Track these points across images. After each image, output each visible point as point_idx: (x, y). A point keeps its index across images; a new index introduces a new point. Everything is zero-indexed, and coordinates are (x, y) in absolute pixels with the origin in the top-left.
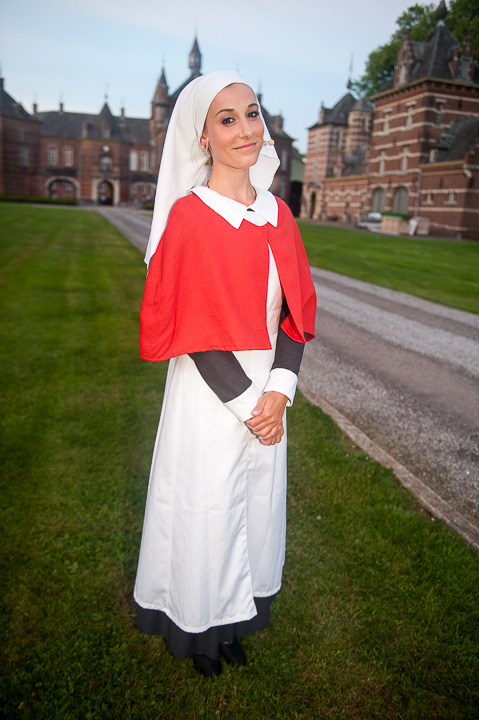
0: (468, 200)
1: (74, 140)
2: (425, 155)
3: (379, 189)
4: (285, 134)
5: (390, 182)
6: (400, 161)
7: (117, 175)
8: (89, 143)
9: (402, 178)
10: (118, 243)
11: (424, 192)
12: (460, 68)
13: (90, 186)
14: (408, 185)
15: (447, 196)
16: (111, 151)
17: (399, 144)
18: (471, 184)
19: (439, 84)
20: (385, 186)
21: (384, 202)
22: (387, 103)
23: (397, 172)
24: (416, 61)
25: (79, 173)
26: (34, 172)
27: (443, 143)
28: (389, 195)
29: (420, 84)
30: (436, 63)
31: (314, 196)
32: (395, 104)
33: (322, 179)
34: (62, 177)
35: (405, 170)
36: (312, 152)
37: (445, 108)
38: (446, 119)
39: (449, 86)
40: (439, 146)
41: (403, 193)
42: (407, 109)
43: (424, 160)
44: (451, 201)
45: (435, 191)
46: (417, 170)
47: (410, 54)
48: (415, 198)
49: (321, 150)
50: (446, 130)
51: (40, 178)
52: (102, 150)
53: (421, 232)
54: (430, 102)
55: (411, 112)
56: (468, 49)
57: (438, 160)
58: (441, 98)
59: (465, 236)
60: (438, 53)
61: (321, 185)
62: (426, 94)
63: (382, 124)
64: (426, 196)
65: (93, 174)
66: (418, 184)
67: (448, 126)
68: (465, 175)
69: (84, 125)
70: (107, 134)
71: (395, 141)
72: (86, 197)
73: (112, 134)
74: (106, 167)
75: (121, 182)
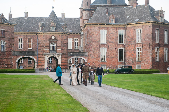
1: (33, 34)
7: (60, 53)
8: (42, 35)
10: (59, 93)
13: (43, 60)
16: (55, 39)
25: (36, 53)
26: (9, 55)
34: (25, 56)
51: (13, 57)
52: (51, 39)
65: (45, 53)
69: (40, 25)
70: (53, 29)
72: (40, 67)
73: (56, 29)
74: (53, 49)
75: (62, 57)
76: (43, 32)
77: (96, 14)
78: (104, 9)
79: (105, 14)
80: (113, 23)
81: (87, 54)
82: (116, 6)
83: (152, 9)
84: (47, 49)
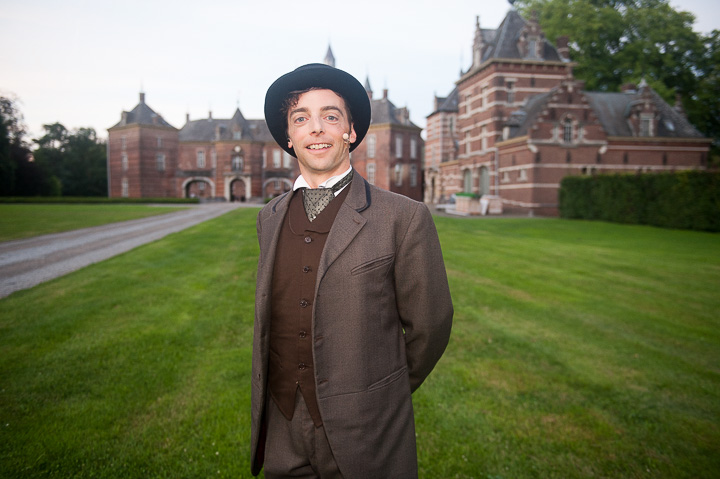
0: (537, 175)
1: (208, 144)
2: (499, 133)
3: (467, 171)
4: (412, 123)
5: (475, 163)
6: (480, 141)
7: (249, 173)
8: (221, 144)
9: (483, 157)
11: (502, 170)
12: (529, 47)
13: (223, 184)
14: (488, 164)
15: (519, 173)
16: (242, 150)
17: (479, 124)
18: (538, 158)
19: (506, 64)
20: (471, 167)
21: (472, 182)
22: (468, 86)
23: (478, 153)
24: (487, 45)
25: (214, 173)
26: (172, 175)
27: (514, 121)
28: (475, 175)
29: (488, 66)
30: (504, 45)
31: (433, 181)
32: (472, 87)
33: (439, 164)
34: (197, 178)
35: (485, 149)
36: (431, 138)
37: (517, 86)
38: (520, 96)
39: (518, 65)
40: (511, 123)
41: (485, 172)
42: (481, 90)
43: (498, 138)
44: (524, 177)
45: (511, 168)
46: (494, 149)
47: (480, 39)
48: (494, 177)
49: (436, 136)
50: (521, 107)
51: (178, 180)
52: (234, 150)
53: (492, 211)
54: (500, 81)
55: (486, 93)
56: (534, 29)
57: (510, 137)
58: (510, 77)
59: (537, 212)
60: (507, 35)
61: (438, 170)
62: (495, 75)
63: (465, 107)
64: (503, 173)
65: (225, 173)
66: (496, 162)
67: (523, 104)
68: (529, 150)
69: (218, 129)
70: (238, 136)
71: (476, 122)
72: (219, 195)
73: (243, 135)
74: (238, 166)
75: (252, 179)
76: (222, 141)
81: (292, 175)
83: (391, 105)
84: (228, 167)
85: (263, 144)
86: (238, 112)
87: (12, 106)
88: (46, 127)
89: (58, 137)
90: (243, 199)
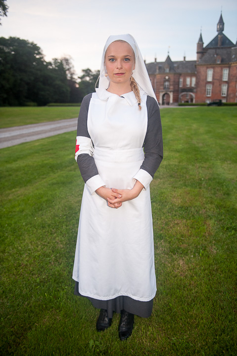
7: (172, 90)
8: (159, 75)
13: (159, 96)
16: (169, 78)
52: (165, 78)
65: (160, 90)
69: (157, 68)
70: (167, 70)
73: (170, 70)
74: (167, 86)
75: (173, 93)
76: (159, 74)
77: (206, 56)
78: (214, 51)
79: (214, 55)
80: (219, 63)
81: (195, 90)
82: (225, 48)
84: (162, 87)
85: (180, 75)
86: (168, 58)
87: (69, 61)
88: (83, 71)
89: (88, 75)
90: (168, 104)
